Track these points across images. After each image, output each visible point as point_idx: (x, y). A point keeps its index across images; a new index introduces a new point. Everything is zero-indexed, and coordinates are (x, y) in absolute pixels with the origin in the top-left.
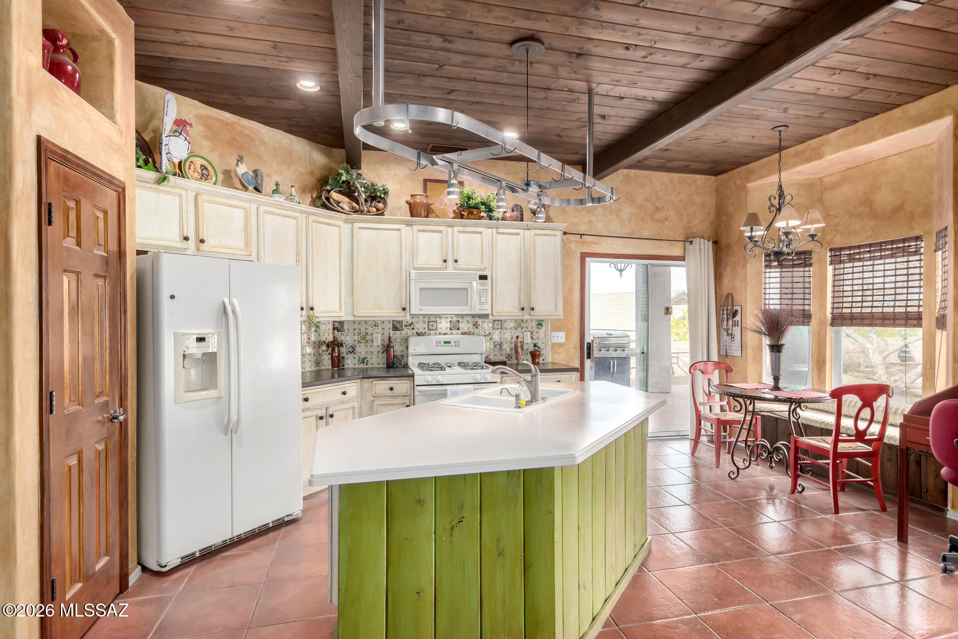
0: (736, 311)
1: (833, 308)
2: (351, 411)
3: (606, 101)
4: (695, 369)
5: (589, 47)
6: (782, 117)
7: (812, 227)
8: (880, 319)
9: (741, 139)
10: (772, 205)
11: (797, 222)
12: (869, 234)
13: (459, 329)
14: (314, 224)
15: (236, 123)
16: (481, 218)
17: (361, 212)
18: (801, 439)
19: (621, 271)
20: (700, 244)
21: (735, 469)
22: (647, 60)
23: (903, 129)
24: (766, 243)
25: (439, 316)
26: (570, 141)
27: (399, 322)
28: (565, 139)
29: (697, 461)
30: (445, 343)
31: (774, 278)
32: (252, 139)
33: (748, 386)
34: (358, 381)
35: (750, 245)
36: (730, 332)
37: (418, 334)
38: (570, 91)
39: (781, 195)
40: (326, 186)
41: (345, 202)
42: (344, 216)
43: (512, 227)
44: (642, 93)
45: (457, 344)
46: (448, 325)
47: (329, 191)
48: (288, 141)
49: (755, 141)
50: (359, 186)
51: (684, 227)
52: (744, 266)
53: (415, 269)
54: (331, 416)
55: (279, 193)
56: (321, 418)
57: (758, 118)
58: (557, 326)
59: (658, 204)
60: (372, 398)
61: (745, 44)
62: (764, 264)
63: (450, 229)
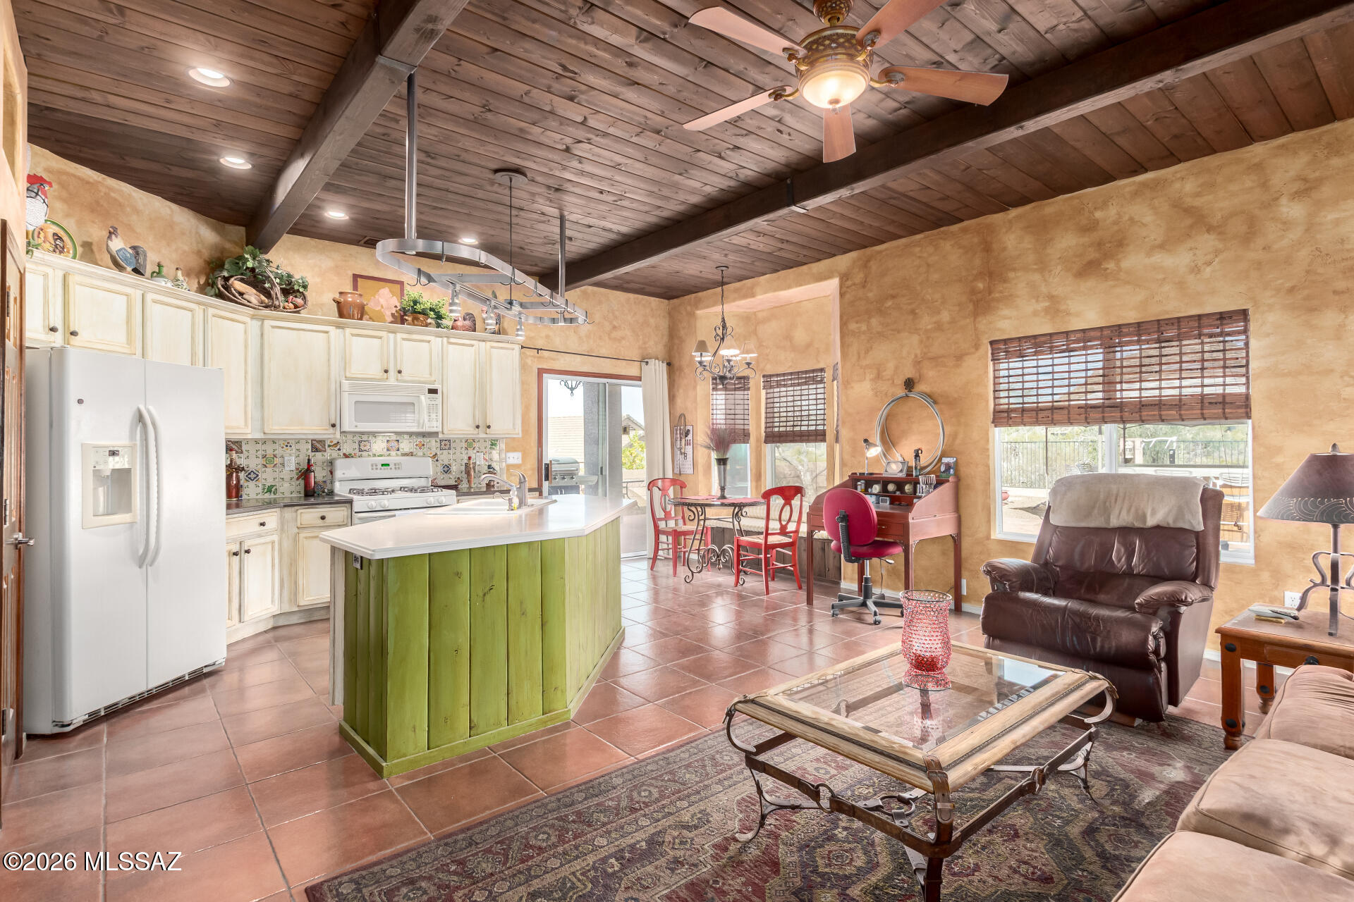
0: (689, 430)
1: (766, 428)
2: (270, 546)
3: (575, 227)
4: (653, 486)
5: (569, 187)
6: (724, 260)
7: (749, 356)
8: (798, 436)
9: (691, 272)
10: (717, 335)
11: (737, 352)
12: (790, 364)
13: (398, 450)
14: (214, 318)
15: (100, 182)
16: (427, 325)
17: (276, 308)
18: (742, 538)
19: (572, 389)
20: (655, 365)
21: (690, 574)
22: (618, 203)
23: (809, 283)
24: (713, 368)
25: (374, 434)
26: (531, 254)
27: (320, 442)
28: (528, 252)
29: (656, 574)
30: (382, 465)
31: (720, 399)
32: (120, 205)
33: (701, 496)
34: (278, 510)
35: (700, 369)
36: (683, 451)
37: (346, 456)
38: (543, 213)
39: (724, 327)
40: (221, 271)
41: (252, 295)
42: (251, 311)
43: (464, 338)
44: (609, 225)
45: (398, 466)
46: (385, 445)
47: (226, 279)
48: (168, 211)
49: (703, 275)
50: (272, 277)
51: (640, 348)
52: (695, 388)
53: (347, 378)
54: (248, 552)
55: (163, 277)
56: (236, 554)
57: (705, 258)
58: (512, 446)
59: (615, 323)
60: (297, 530)
61: (695, 206)
62: (711, 387)
63: (391, 336)
